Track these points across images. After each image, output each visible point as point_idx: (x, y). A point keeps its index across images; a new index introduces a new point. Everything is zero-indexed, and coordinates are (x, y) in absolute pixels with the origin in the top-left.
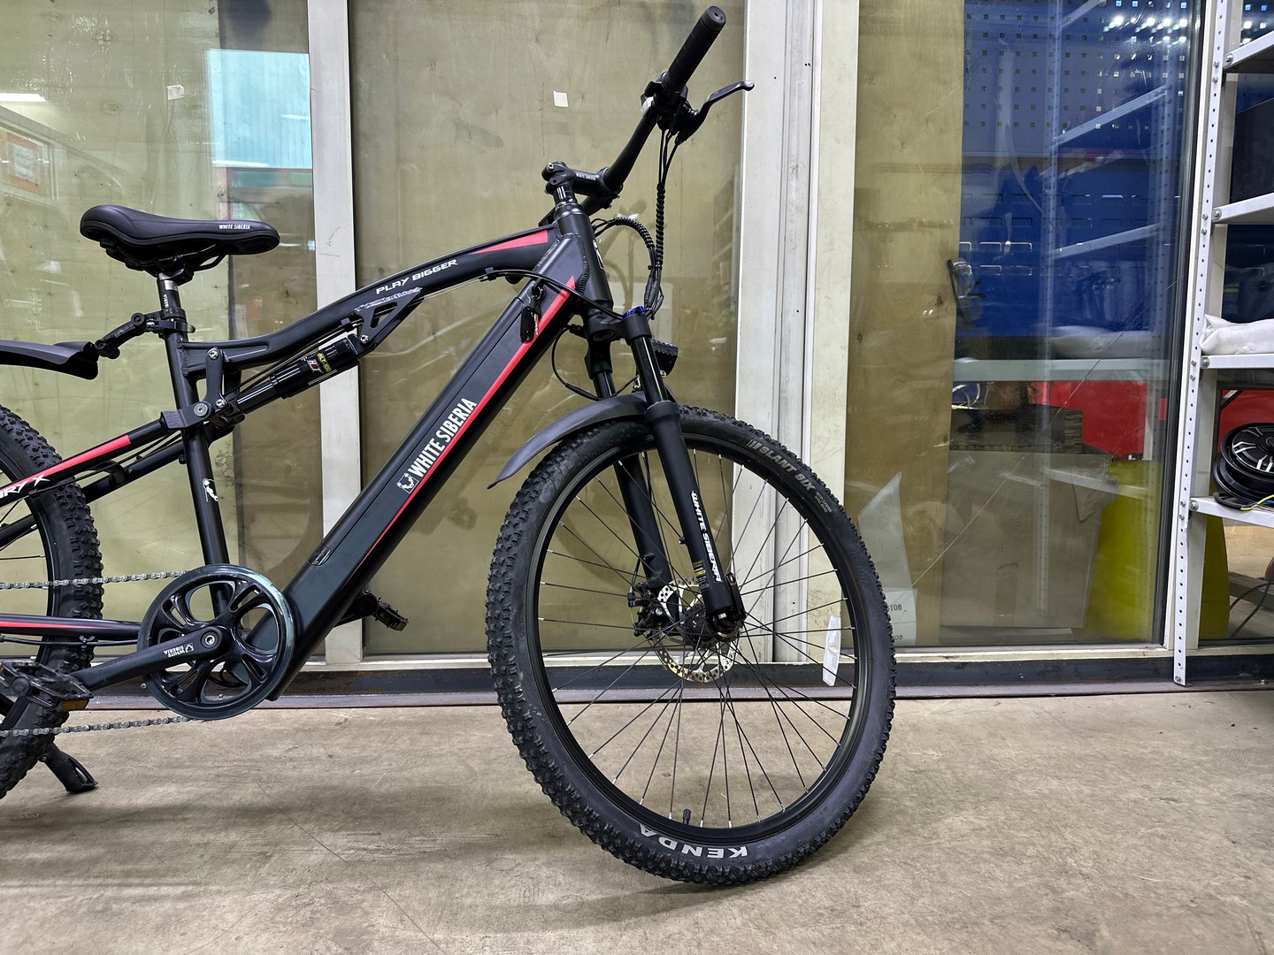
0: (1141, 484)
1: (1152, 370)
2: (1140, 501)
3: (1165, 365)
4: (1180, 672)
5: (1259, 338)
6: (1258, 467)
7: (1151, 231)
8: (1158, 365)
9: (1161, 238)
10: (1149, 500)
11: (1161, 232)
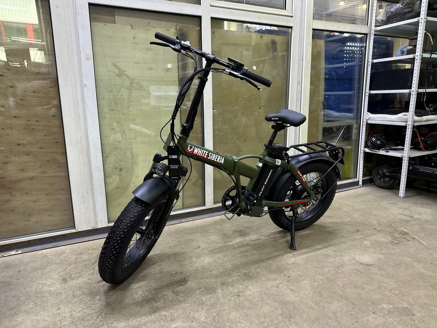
0: (351, 146)
1: (353, 123)
2: (350, 149)
3: (357, 121)
4: (361, 183)
5: (379, 118)
6: (378, 143)
7: (353, 93)
8: (355, 121)
9: (355, 95)
10: (353, 149)
11: (355, 94)
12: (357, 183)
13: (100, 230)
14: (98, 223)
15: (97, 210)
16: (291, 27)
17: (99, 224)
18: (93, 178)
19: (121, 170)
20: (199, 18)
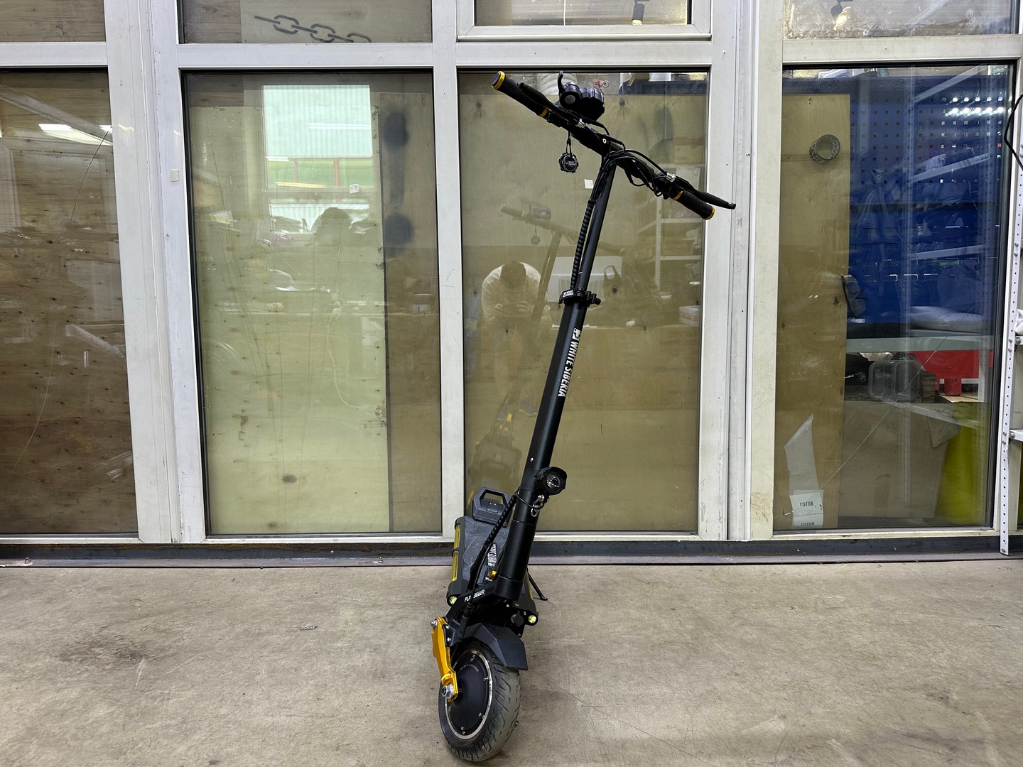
4: (1004, 546)
12: (991, 544)
13: (187, 548)
14: (183, 532)
15: (181, 503)
16: (706, 69)
17: (184, 535)
18: (177, 432)
19: (244, 420)
20: (429, 71)
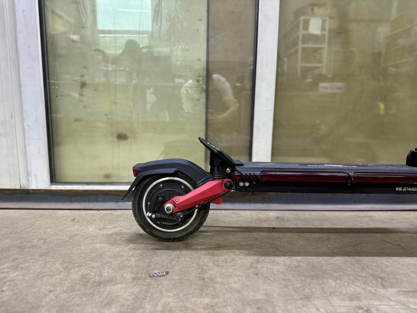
13: (34, 193)
14: (30, 179)
15: (28, 153)
17: (31, 181)
18: (23, 89)
19: (83, 85)
